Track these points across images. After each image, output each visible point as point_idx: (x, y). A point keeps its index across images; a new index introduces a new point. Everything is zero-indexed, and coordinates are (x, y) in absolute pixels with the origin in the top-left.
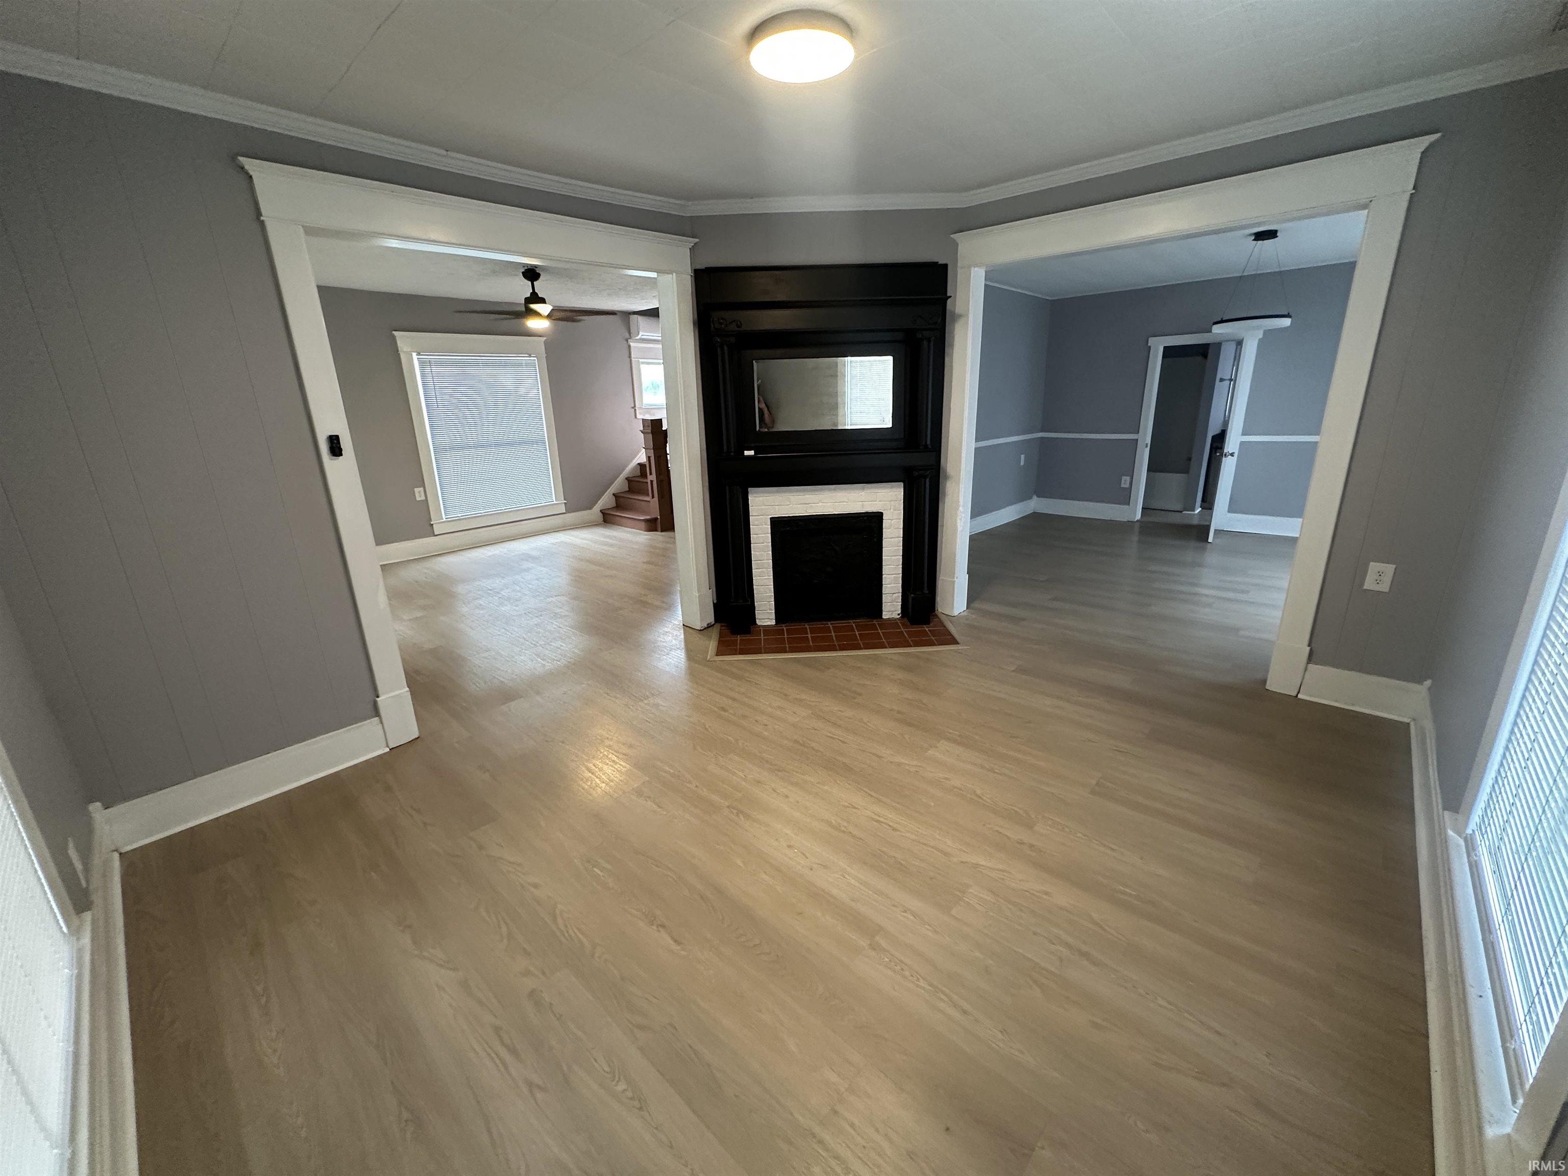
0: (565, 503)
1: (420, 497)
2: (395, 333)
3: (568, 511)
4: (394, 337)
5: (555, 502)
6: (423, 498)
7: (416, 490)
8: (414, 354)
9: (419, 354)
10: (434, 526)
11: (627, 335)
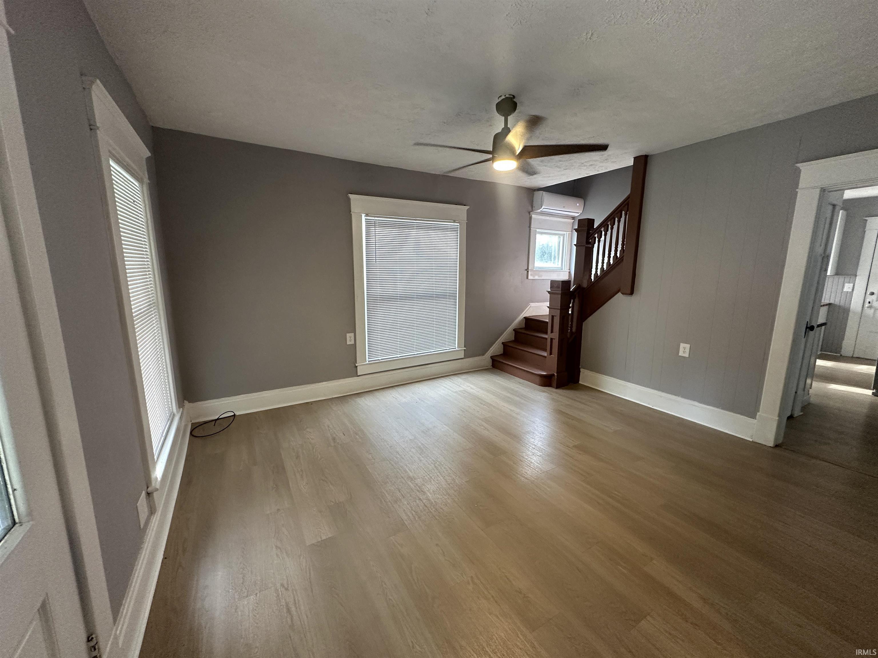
0: (464, 350)
1: (350, 341)
2: (351, 196)
3: (467, 356)
4: (349, 199)
5: (457, 349)
6: (353, 342)
7: (348, 335)
8: (363, 215)
9: (367, 215)
10: (358, 368)
11: (530, 208)
